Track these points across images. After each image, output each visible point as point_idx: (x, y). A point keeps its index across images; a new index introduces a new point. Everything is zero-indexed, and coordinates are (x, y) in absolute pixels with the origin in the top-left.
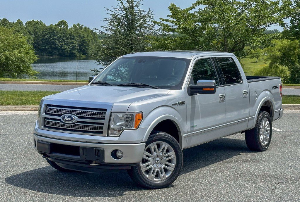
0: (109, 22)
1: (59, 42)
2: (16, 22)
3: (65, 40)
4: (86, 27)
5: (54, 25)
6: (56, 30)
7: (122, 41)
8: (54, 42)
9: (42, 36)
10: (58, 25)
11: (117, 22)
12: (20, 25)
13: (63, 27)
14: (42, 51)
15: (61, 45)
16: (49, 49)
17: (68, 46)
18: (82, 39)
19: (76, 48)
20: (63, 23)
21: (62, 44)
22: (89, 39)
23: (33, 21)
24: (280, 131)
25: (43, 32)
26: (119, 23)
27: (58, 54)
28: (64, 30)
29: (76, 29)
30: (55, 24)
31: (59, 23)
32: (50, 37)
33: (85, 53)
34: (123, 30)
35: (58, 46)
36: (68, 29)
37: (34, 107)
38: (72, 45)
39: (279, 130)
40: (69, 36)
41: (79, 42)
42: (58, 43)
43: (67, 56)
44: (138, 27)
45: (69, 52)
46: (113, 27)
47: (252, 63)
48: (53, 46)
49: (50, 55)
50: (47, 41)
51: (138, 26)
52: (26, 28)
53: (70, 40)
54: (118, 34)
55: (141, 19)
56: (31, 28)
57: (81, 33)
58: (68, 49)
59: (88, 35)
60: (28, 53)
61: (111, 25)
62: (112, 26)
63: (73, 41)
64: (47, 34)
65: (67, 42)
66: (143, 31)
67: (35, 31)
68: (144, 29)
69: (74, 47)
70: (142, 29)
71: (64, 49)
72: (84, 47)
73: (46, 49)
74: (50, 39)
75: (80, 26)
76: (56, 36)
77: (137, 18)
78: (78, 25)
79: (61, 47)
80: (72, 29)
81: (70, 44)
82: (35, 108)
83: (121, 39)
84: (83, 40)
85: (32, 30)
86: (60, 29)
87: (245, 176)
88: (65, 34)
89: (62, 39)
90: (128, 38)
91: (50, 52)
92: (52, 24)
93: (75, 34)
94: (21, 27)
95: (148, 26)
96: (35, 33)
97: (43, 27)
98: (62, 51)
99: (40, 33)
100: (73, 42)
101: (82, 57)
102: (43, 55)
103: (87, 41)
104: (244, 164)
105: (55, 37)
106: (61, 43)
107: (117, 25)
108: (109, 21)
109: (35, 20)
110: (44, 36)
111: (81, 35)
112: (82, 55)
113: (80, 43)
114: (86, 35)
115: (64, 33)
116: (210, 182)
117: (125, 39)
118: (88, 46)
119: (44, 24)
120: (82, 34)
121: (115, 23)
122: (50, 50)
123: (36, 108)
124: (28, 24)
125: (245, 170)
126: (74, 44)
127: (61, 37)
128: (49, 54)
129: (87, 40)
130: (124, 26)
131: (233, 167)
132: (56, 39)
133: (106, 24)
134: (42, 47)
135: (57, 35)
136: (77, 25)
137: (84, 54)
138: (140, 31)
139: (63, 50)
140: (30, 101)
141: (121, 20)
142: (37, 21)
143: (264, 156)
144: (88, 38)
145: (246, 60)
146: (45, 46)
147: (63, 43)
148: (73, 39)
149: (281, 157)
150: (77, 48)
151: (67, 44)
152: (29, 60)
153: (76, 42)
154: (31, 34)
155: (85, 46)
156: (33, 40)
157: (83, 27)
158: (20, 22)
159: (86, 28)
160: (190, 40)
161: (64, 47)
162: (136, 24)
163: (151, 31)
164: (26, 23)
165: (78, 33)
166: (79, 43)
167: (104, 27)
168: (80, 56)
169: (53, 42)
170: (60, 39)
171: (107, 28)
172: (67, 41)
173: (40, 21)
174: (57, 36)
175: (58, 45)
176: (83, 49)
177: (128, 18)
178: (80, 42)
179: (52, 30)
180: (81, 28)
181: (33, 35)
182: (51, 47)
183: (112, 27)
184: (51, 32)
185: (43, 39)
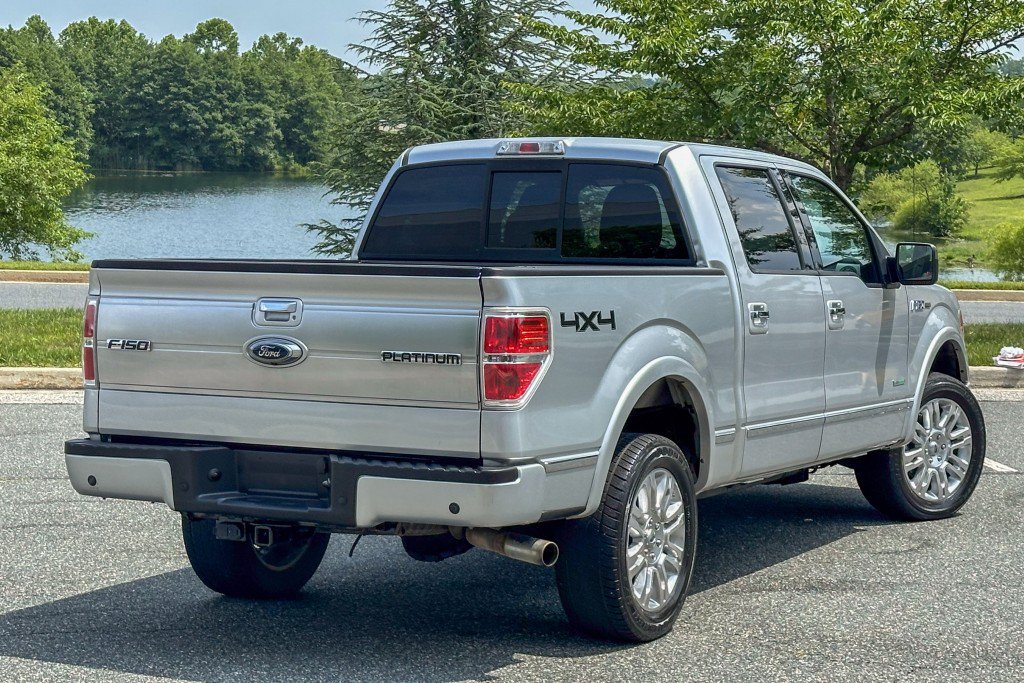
0: (382, 29)
1: (204, 109)
2: (24, 29)
3: (227, 103)
4: (312, 47)
5: (179, 37)
6: (187, 62)
7: (433, 105)
8: (179, 109)
9: (131, 85)
10: (197, 40)
11: (417, 28)
12: (41, 39)
13: (218, 47)
14: (130, 148)
15: (206, 121)
16: (157, 138)
17: (238, 125)
18: (293, 97)
19: (270, 134)
20: (216, 30)
21: (213, 117)
22: (324, 100)
23: (93, 22)
24: (1008, 473)
25: (135, 66)
26: (425, 30)
27: (196, 159)
28: (220, 58)
29: (273, 56)
30: (186, 37)
31: (200, 31)
32: (165, 88)
33: (305, 155)
34: (440, 60)
35: (198, 127)
36: (240, 55)
37: (31, 374)
38: (252, 124)
39: (1007, 469)
40: (244, 87)
41: (282, 110)
42: (195, 115)
43: (232, 169)
44: (502, 47)
45: (239, 151)
46: (398, 46)
47: (1007, 198)
48: (175, 126)
49: (163, 163)
50: (152, 105)
51: (504, 44)
52: (61, 53)
53: (244, 104)
54: (420, 76)
55: (516, 15)
56: (85, 54)
57: (292, 70)
58: (238, 141)
59: (320, 83)
60: (44, 155)
61: (389, 37)
62: (394, 45)
63: (256, 106)
64: (151, 78)
65: (235, 109)
66: (521, 65)
67: (100, 65)
68: (524, 55)
69: (261, 129)
70: (518, 56)
71: (221, 141)
72: (305, 132)
73: (145, 141)
74: (161, 97)
75: (289, 42)
76: (187, 84)
77: (499, 9)
78: (281, 37)
79: (209, 131)
80: (254, 56)
81: (245, 119)
82: (36, 379)
83: (429, 99)
84: (300, 104)
85: (87, 62)
86: (206, 57)
87: (789, 643)
88: (224, 75)
89: (214, 98)
90: (457, 93)
91: (163, 154)
92: (171, 37)
93: (268, 79)
94: (41, 50)
95: (544, 43)
96: (103, 73)
97: (135, 48)
98: (213, 149)
99: (121, 71)
100: (257, 110)
101: (294, 171)
102: (133, 166)
103: (317, 107)
104: (806, 599)
105: (184, 90)
106: (207, 116)
107: (417, 40)
108: (383, 24)
109: (103, 20)
110: (139, 86)
111: (293, 83)
112: (295, 165)
113: (288, 116)
114: (310, 79)
115: (219, 74)
116: (641, 662)
117: (447, 95)
118: (320, 128)
119: (137, 35)
120: (296, 76)
121: (405, 29)
122: (161, 142)
123: (40, 379)
124: (74, 36)
125: (802, 619)
126: (263, 119)
127: (208, 88)
128: (156, 160)
129: (315, 103)
130: (443, 41)
131: (758, 607)
132: (187, 99)
133: (368, 33)
134: (129, 130)
135: (193, 81)
136: (276, 40)
137: (303, 161)
138: (510, 65)
139: (216, 142)
140: (19, 347)
141: (433, 19)
142: (111, 21)
143: (900, 568)
144: (322, 94)
145: (983, 188)
146: (143, 128)
147: (219, 116)
148: (260, 98)
149: (969, 573)
150: (276, 137)
151: (234, 120)
152: (52, 182)
153: (270, 109)
154: (83, 78)
155: (308, 129)
156: (93, 102)
157: (301, 48)
158: (38, 29)
159: (311, 52)
160: (686, 100)
161: (221, 131)
162: (492, 34)
163: (556, 63)
164: (65, 33)
165: (280, 74)
166: (282, 113)
167: (362, 49)
168: (286, 169)
169: (173, 111)
170: (207, 98)
171: (374, 51)
172: (233, 105)
173: (123, 23)
174: (193, 85)
175: (196, 122)
176: (301, 137)
177: (459, 11)
178: (289, 111)
179: (171, 63)
180: (292, 51)
181: (91, 81)
182: (166, 129)
183: (394, 48)
184: (166, 70)
185: (132, 99)
